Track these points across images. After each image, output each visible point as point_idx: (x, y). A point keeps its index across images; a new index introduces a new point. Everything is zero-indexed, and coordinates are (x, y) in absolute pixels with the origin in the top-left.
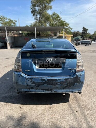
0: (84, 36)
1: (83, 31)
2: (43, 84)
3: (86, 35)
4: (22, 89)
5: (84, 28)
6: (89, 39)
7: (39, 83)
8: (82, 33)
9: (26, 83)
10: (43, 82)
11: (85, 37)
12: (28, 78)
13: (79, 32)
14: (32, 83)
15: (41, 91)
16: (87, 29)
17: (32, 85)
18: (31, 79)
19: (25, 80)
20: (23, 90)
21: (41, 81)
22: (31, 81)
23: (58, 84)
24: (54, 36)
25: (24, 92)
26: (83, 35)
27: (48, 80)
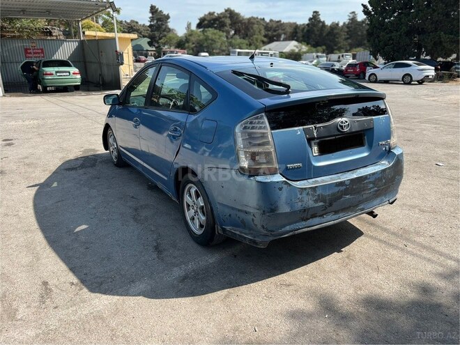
0: (160, 39)
1: (152, 19)
2: (342, 195)
3: (165, 36)
4: (284, 226)
5: (153, 10)
6: (177, 50)
7: (333, 194)
8: (151, 26)
9: (300, 204)
10: (342, 191)
11: (164, 44)
12: (305, 189)
13: (137, 23)
14: (316, 201)
15: (334, 217)
16: (165, 13)
17: (317, 205)
18: (314, 189)
19: (299, 196)
20: (288, 228)
21: (337, 189)
22: (313, 196)
23: (371, 188)
24: (62, 37)
25: (291, 234)
26: (157, 34)
27: (352, 180)
